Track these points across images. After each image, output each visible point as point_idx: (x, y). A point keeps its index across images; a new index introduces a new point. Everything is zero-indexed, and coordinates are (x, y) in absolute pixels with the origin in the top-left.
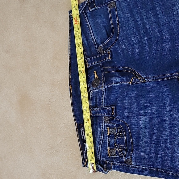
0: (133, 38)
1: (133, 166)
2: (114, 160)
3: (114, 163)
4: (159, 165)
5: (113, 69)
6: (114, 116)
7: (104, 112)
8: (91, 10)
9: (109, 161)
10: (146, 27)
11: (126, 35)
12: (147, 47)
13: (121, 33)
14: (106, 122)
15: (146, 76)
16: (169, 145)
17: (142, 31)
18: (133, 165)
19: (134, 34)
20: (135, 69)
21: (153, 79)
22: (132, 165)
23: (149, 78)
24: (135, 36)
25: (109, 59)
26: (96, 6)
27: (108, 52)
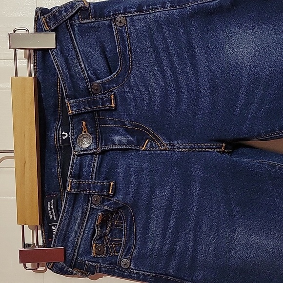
0: (152, 81)
1: (132, 271)
2: (100, 261)
3: (100, 265)
4: (172, 271)
5: (115, 122)
6: (111, 195)
7: (94, 187)
8: (83, 22)
9: (93, 262)
10: (176, 69)
11: (142, 75)
12: (173, 98)
13: (135, 71)
14: (94, 202)
15: (169, 142)
16: (191, 244)
17: (168, 73)
18: (132, 269)
19: (154, 75)
20: (152, 128)
21: (179, 148)
22: (130, 268)
23: (174, 145)
24: (156, 78)
25: (112, 107)
26: (92, 18)
27: (111, 95)
